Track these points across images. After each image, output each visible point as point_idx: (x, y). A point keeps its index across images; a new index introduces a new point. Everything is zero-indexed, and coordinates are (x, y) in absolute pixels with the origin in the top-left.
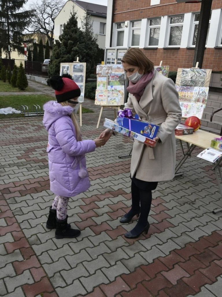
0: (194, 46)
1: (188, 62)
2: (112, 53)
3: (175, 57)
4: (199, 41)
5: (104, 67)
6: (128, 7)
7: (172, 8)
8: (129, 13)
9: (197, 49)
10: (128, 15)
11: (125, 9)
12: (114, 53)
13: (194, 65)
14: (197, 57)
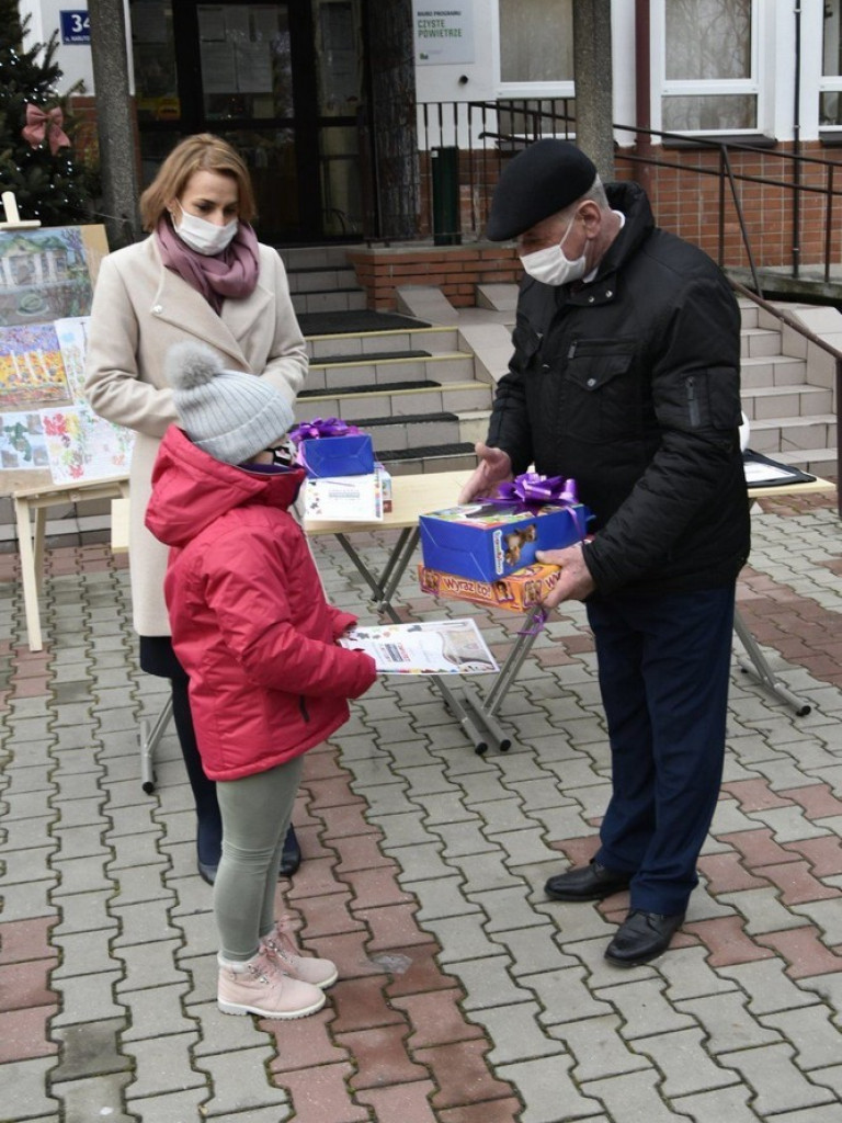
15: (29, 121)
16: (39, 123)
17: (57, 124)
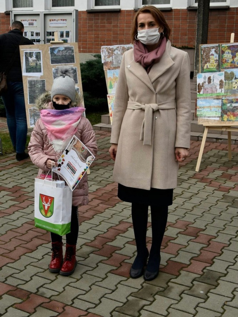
0: (195, 5)
3: (114, 26)
5: (116, 49)
12: (34, 22)
13: (198, 38)
14: (203, 24)
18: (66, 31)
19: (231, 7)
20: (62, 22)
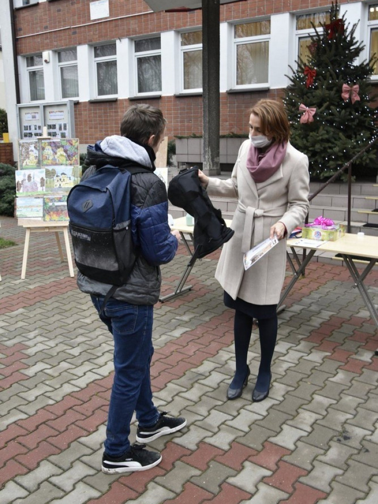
0: (200, 90)
1: (182, 122)
2: (33, 114)
4: (209, 80)
6: (44, 25)
7: (135, 24)
8: (49, 36)
9: (207, 96)
10: (47, 38)
11: (39, 29)
12: (37, 115)
13: (205, 126)
14: (209, 111)
15: (343, 91)
16: (347, 91)
17: (355, 91)
18: (64, 124)
19: (272, 88)
20: (60, 113)
